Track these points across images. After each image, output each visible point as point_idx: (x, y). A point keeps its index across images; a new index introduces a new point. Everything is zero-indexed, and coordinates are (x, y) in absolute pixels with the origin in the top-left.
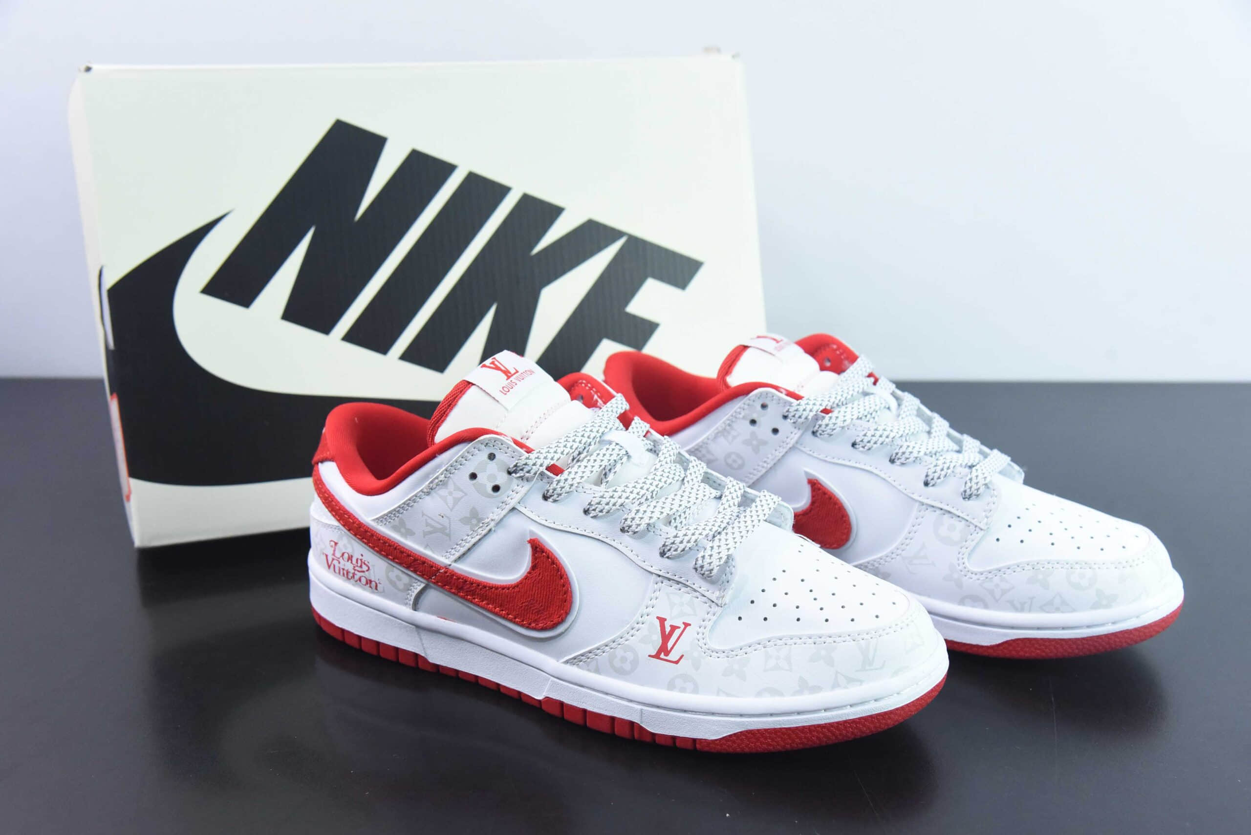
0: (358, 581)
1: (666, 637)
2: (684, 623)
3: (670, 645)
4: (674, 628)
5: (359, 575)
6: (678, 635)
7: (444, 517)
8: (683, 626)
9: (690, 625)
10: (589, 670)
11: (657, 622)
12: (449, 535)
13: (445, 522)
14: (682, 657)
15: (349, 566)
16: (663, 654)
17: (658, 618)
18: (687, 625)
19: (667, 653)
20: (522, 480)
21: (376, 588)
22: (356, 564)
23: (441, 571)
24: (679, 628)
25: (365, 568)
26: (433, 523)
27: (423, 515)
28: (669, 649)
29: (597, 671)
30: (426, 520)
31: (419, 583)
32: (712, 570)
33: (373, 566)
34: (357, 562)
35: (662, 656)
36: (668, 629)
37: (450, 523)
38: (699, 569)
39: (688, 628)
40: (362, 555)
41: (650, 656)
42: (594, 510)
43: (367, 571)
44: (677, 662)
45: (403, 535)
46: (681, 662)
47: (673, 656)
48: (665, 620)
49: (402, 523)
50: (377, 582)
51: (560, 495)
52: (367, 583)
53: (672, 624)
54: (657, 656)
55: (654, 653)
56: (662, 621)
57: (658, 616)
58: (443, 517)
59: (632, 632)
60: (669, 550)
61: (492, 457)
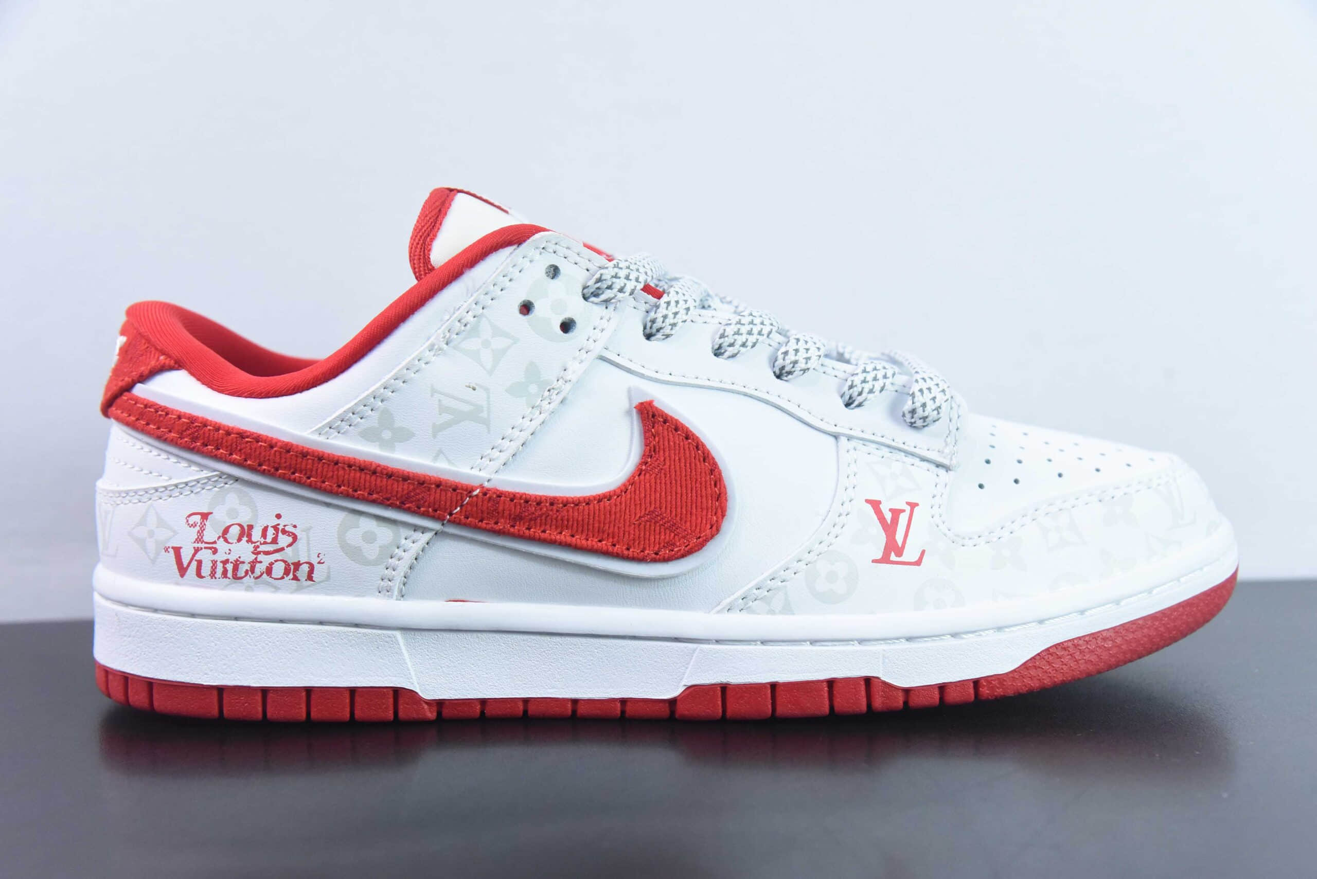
0: (265, 576)
1: (889, 528)
2: (908, 503)
3: (899, 538)
4: (896, 513)
5: (266, 560)
6: (906, 522)
7: (477, 387)
8: (908, 509)
9: (917, 505)
10: (772, 612)
11: (869, 509)
12: (486, 422)
13: (479, 397)
14: (923, 552)
15: (244, 551)
16: (893, 554)
17: (867, 501)
18: (913, 506)
19: (899, 553)
20: (607, 308)
21: (310, 577)
22: (262, 540)
23: (475, 493)
24: (903, 511)
25: (284, 540)
26: (453, 404)
27: (434, 391)
28: (900, 544)
29: (787, 609)
30: (440, 401)
31: (418, 535)
32: (940, 407)
33: (308, 530)
34: (264, 535)
35: (893, 557)
36: (888, 516)
37: (488, 398)
38: (908, 416)
39: (916, 509)
40: (279, 516)
41: (874, 561)
42: (731, 345)
43: (290, 545)
44: (918, 563)
45: (384, 444)
46: (924, 560)
47: (910, 554)
48: (879, 502)
49: (387, 419)
50: (315, 561)
51: (673, 325)
52: (287, 572)
53: (891, 507)
54: (885, 559)
55: (879, 556)
56: (875, 505)
57: (867, 498)
58: (474, 389)
59: (835, 531)
60: (860, 394)
61: (554, 272)
